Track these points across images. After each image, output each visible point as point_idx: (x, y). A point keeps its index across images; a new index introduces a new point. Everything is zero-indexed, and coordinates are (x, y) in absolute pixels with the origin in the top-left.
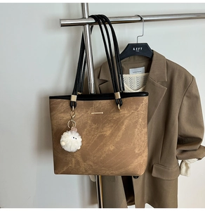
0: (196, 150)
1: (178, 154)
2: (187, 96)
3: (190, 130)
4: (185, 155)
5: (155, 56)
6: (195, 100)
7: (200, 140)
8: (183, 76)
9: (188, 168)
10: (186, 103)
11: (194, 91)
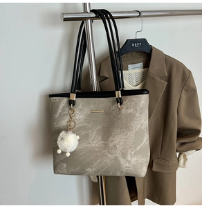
0: (194, 142)
1: (178, 147)
2: (185, 90)
3: (188, 123)
4: (184, 147)
5: (153, 51)
6: (192, 92)
7: (199, 131)
8: (181, 70)
9: (185, 159)
10: (184, 96)
11: (191, 85)
